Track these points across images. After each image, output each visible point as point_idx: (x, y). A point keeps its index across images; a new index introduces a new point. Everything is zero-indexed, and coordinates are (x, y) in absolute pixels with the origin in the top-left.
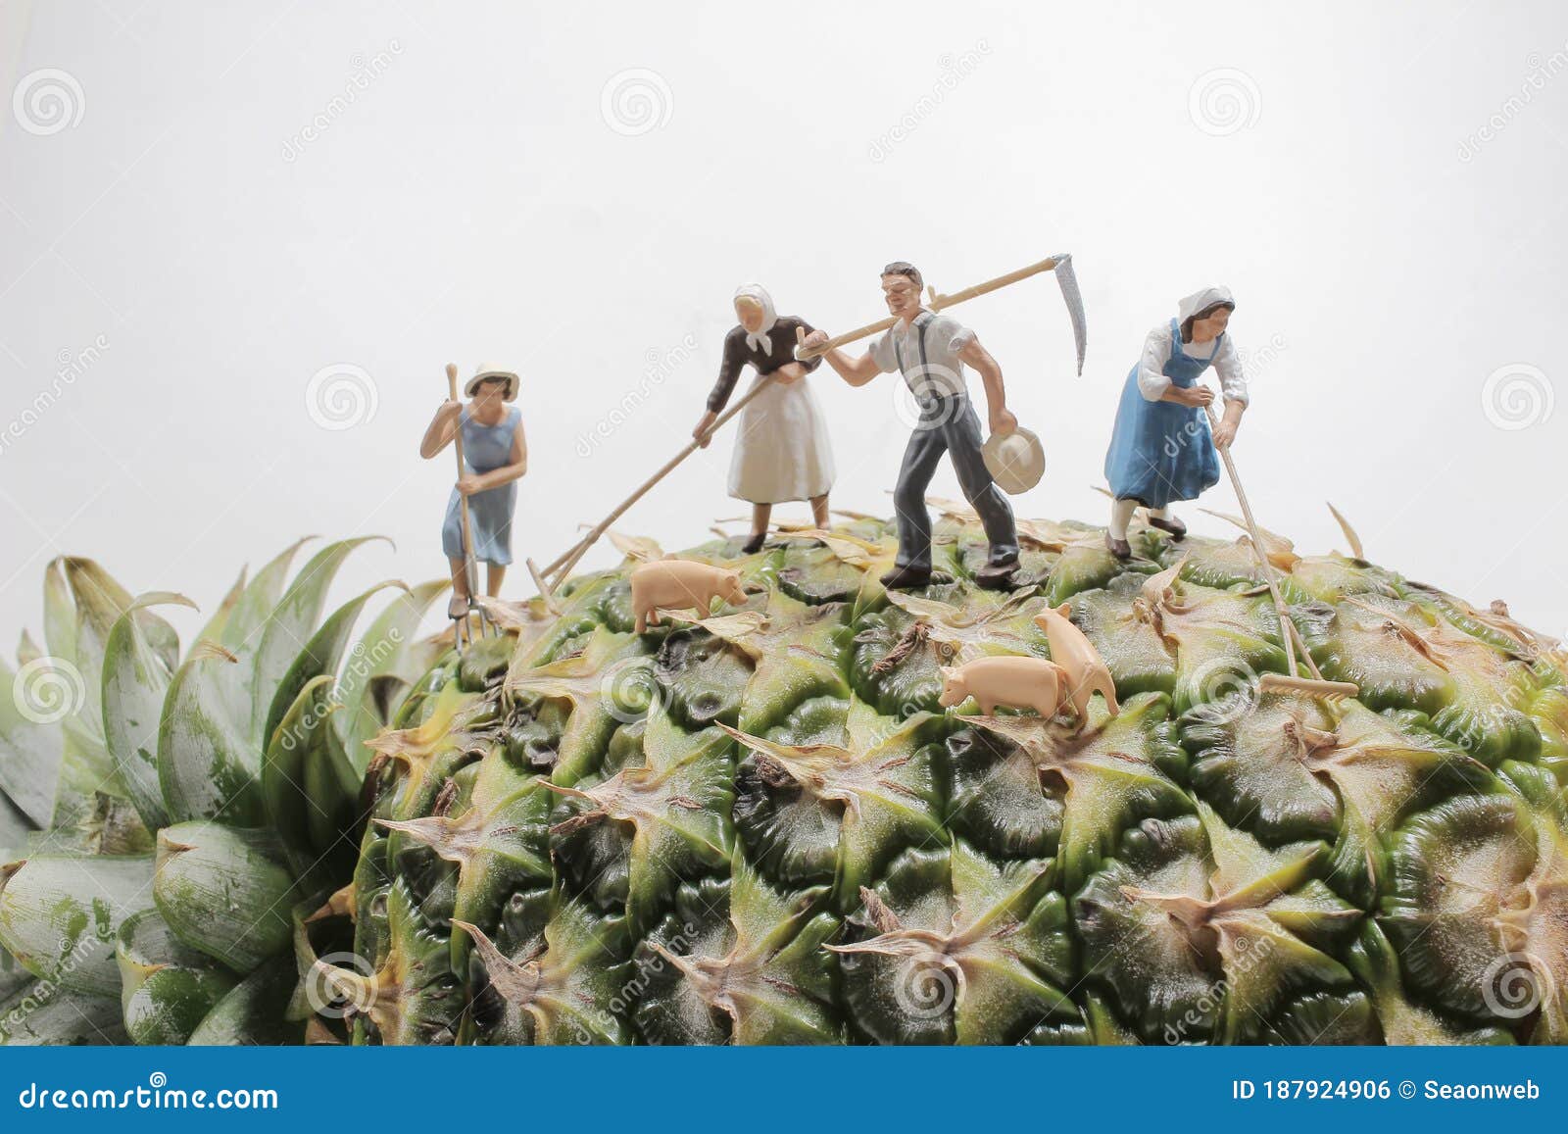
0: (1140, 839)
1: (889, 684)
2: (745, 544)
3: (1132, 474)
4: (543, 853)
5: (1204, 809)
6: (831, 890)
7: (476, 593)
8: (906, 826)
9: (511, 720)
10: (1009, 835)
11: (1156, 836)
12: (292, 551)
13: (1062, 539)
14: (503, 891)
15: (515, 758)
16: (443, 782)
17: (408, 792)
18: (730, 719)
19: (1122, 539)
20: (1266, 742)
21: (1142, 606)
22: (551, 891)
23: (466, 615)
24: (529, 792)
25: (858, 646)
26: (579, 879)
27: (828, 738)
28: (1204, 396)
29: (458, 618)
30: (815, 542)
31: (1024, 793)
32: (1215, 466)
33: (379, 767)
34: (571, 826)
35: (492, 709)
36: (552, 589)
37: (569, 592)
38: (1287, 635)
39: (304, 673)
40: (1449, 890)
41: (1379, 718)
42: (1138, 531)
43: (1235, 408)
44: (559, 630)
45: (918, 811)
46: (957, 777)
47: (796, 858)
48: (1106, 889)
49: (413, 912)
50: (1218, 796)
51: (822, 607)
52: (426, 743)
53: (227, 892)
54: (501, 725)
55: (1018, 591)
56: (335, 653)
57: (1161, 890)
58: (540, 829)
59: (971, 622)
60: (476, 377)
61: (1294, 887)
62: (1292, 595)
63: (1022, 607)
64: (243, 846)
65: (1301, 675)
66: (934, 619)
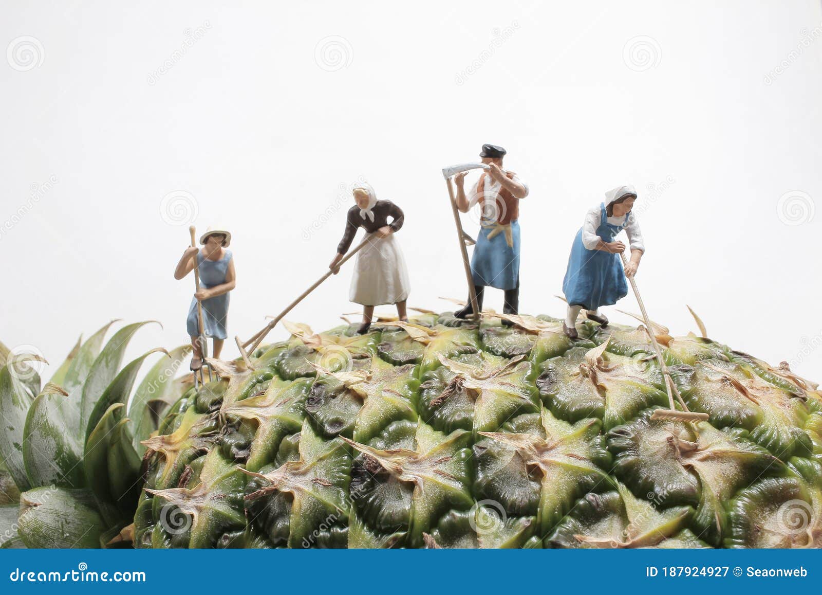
0: (585, 504)
1: (440, 413)
2: (359, 329)
3: (578, 291)
4: (240, 510)
5: (622, 487)
6: (406, 535)
7: (206, 356)
8: (450, 497)
9: (224, 431)
10: (509, 503)
11: (594, 504)
12: (106, 328)
13: (538, 327)
14: (217, 532)
15: (226, 454)
16: (185, 467)
17: (165, 472)
18: (348, 433)
19: (572, 328)
20: (657, 447)
21: (585, 368)
22: (245, 533)
23: (200, 369)
24: (233, 474)
25: (422, 390)
26: (261, 525)
27: (405, 445)
28: (619, 247)
29: (196, 370)
30: (398, 328)
31: (518, 478)
32: (625, 286)
33: (149, 456)
34: (257, 495)
35: (214, 424)
36: (249, 354)
37: (259, 355)
38: (668, 386)
39: (108, 400)
40: (762, 534)
41: (721, 433)
42: (581, 322)
43: (637, 254)
44: (252, 378)
45: (457, 487)
46: (479, 468)
47: (387, 516)
48: (566, 535)
49: (167, 542)
50: (629, 480)
51: (403, 367)
52: (176, 443)
53: (63, 527)
54: (218, 433)
55: (514, 358)
56: (127, 388)
57: (597, 535)
58: (239, 495)
59: (487, 376)
60: (206, 234)
61: (673, 533)
62: (669, 360)
63: (516, 367)
64: (72, 499)
65: (676, 408)
66: (466, 375)
